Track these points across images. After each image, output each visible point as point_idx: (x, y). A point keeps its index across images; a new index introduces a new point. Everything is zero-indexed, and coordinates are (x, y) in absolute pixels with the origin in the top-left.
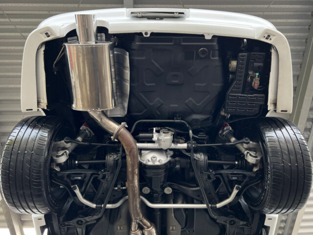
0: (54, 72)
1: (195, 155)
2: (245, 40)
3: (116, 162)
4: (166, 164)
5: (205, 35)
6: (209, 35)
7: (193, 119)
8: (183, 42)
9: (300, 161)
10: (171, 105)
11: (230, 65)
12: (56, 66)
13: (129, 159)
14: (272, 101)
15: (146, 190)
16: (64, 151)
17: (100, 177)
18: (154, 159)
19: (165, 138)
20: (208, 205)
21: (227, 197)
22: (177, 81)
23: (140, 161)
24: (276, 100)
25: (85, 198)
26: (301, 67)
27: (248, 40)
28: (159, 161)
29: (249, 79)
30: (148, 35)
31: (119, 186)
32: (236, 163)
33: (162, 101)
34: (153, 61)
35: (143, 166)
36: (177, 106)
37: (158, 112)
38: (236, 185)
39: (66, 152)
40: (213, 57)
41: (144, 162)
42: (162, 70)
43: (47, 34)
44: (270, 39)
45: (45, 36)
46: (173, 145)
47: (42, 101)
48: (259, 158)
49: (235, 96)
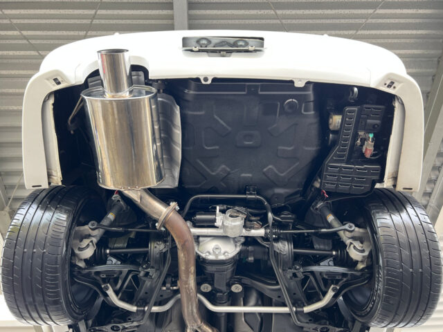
0: (70, 132)
1: (275, 244)
2: (356, 89)
3: (164, 255)
4: (234, 257)
5: (294, 80)
6: (300, 80)
7: (274, 194)
8: (261, 91)
9: (426, 265)
10: (243, 175)
11: (331, 120)
12: (72, 122)
13: (181, 255)
14: (391, 174)
15: (206, 288)
16: (90, 240)
17: (142, 274)
18: (217, 252)
19: (233, 224)
20: (291, 309)
21: (319, 300)
22: (251, 143)
23: (197, 253)
24: (397, 172)
25: (122, 299)
26: (433, 80)
27: (360, 88)
28: (224, 254)
29: (359, 141)
30: (209, 82)
31: (168, 285)
32: (334, 253)
33: (228, 169)
34: (216, 117)
35: (201, 260)
36: (250, 175)
37: (223, 184)
38: (332, 286)
39: (92, 241)
40: (305, 111)
41: (203, 255)
42: (230, 129)
43: (55, 80)
44: (394, 88)
45: (54, 83)
46: (244, 230)
47: (54, 173)
48: (366, 253)
49: (336, 167)
